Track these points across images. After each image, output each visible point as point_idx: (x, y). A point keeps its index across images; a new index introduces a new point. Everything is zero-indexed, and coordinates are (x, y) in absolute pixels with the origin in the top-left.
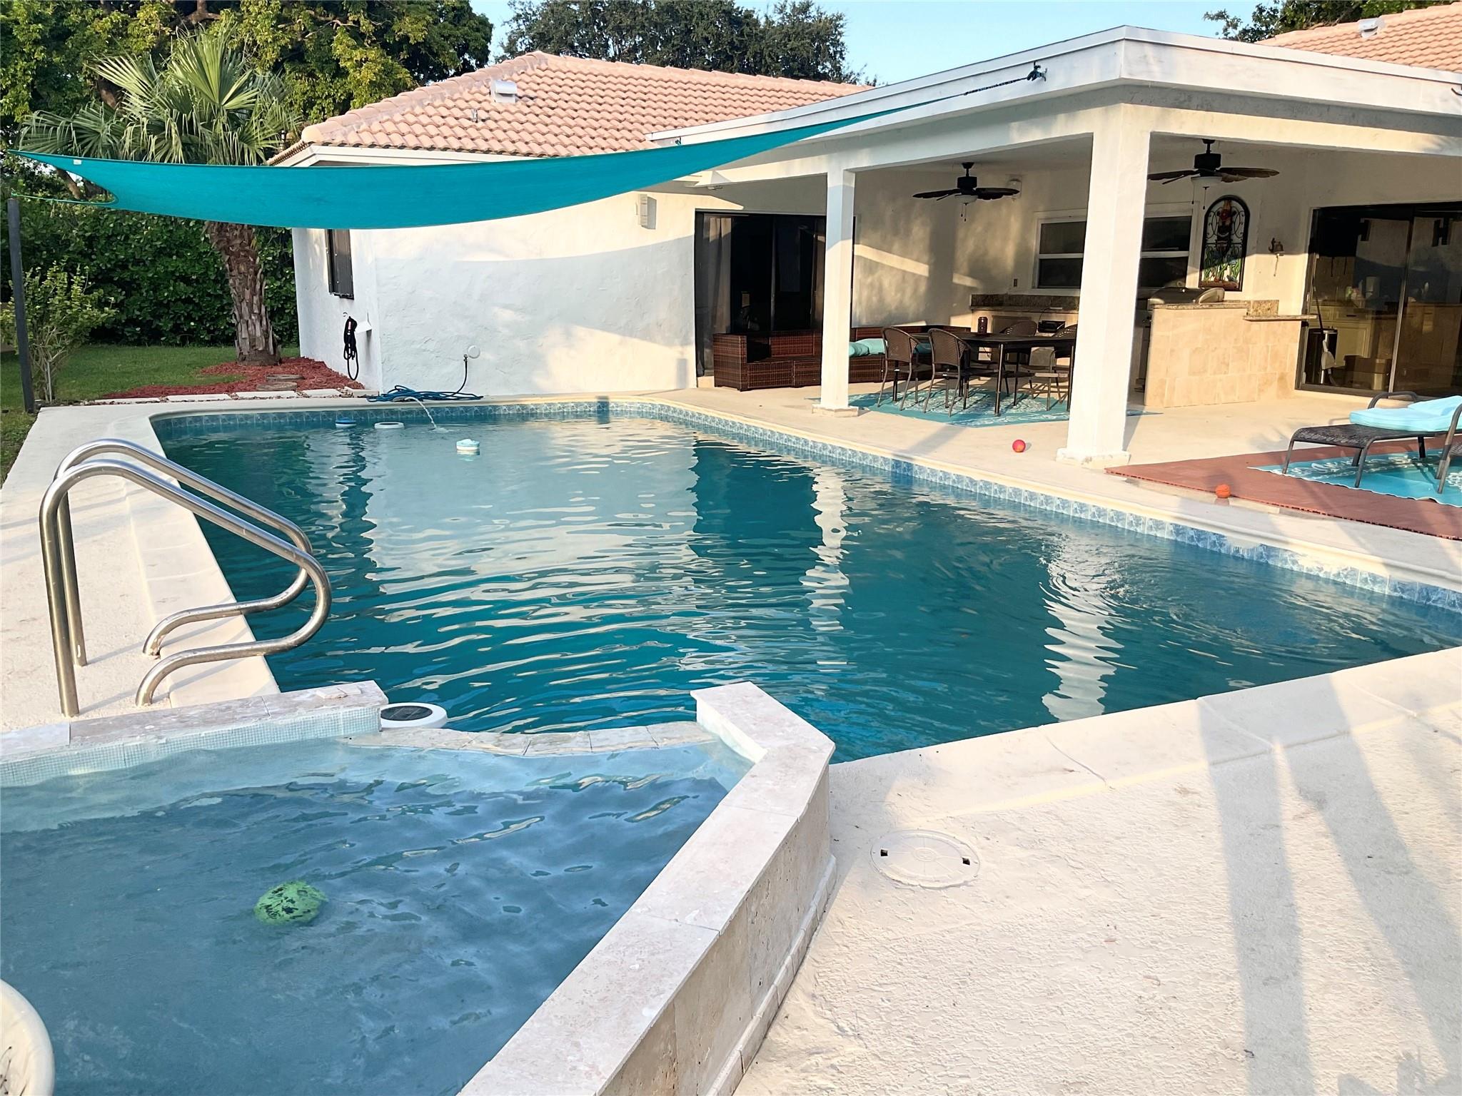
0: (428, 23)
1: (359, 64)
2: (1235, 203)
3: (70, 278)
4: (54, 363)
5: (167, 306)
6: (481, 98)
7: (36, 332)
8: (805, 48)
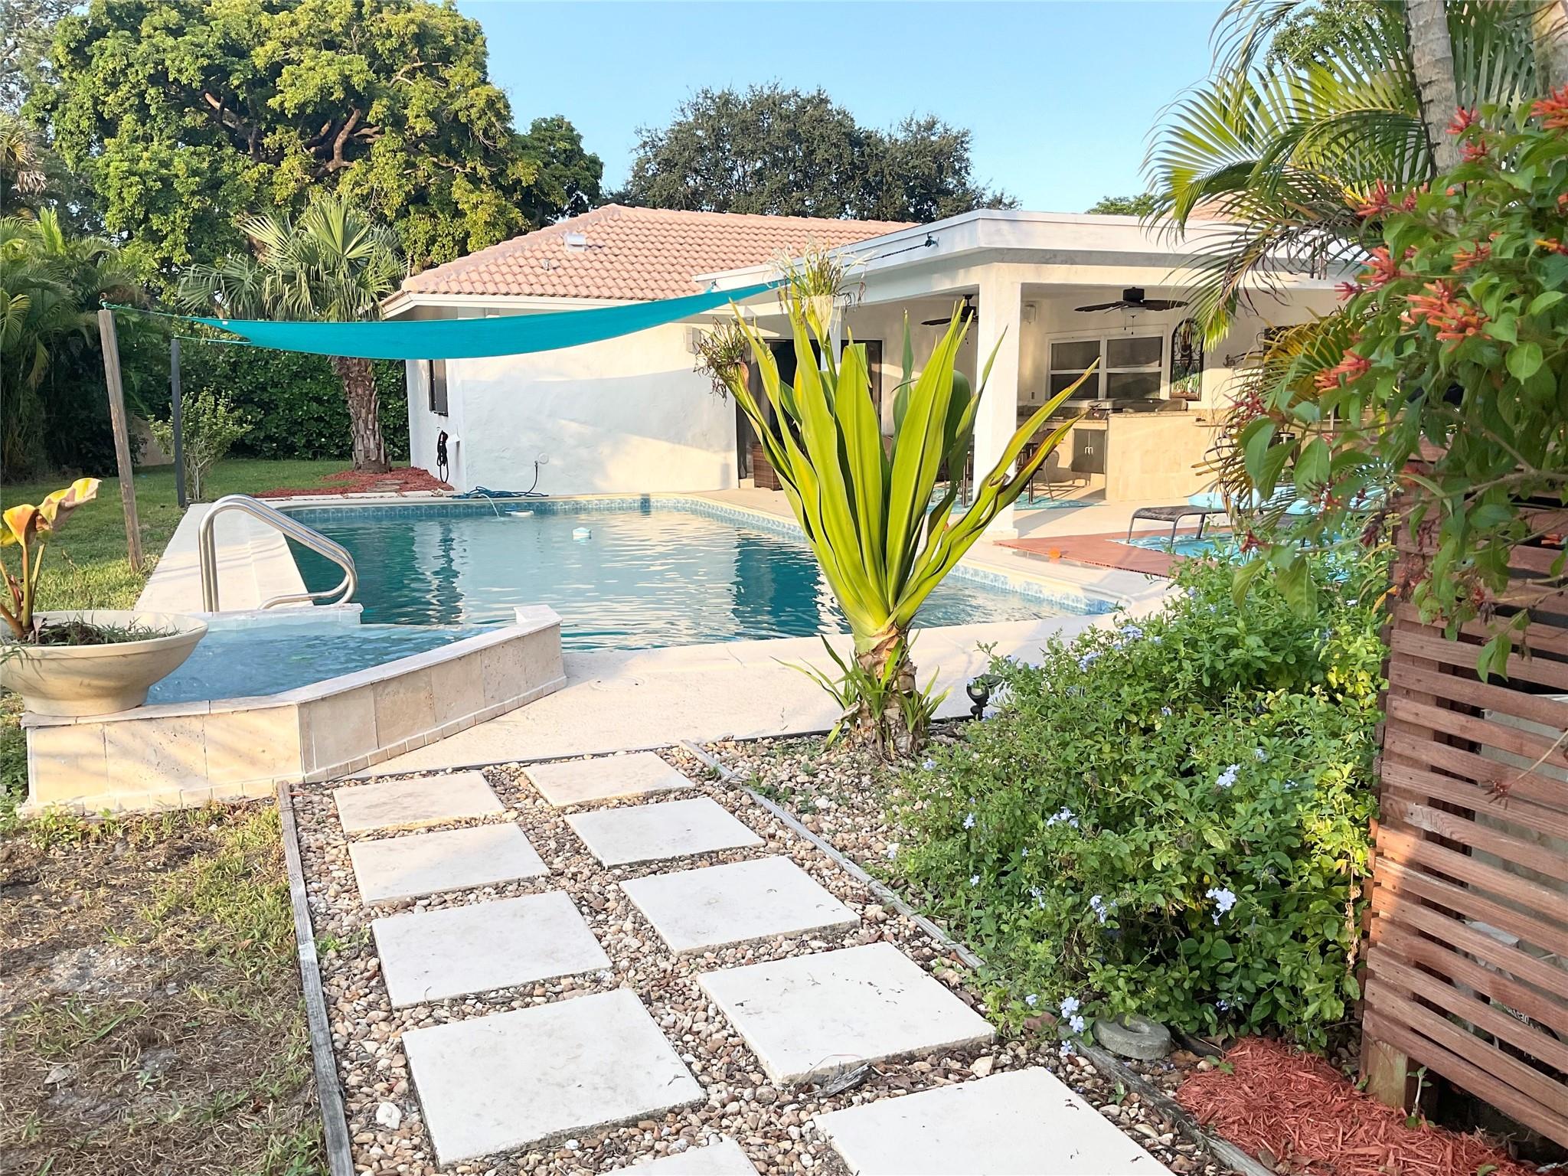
0: (539, 166)
1: (476, 206)
2: (1192, 325)
3: (216, 400)
4: (201, 470)
5: (301, 424)
6: (555, 248)
7: (189, 444)
8: (926, 166)
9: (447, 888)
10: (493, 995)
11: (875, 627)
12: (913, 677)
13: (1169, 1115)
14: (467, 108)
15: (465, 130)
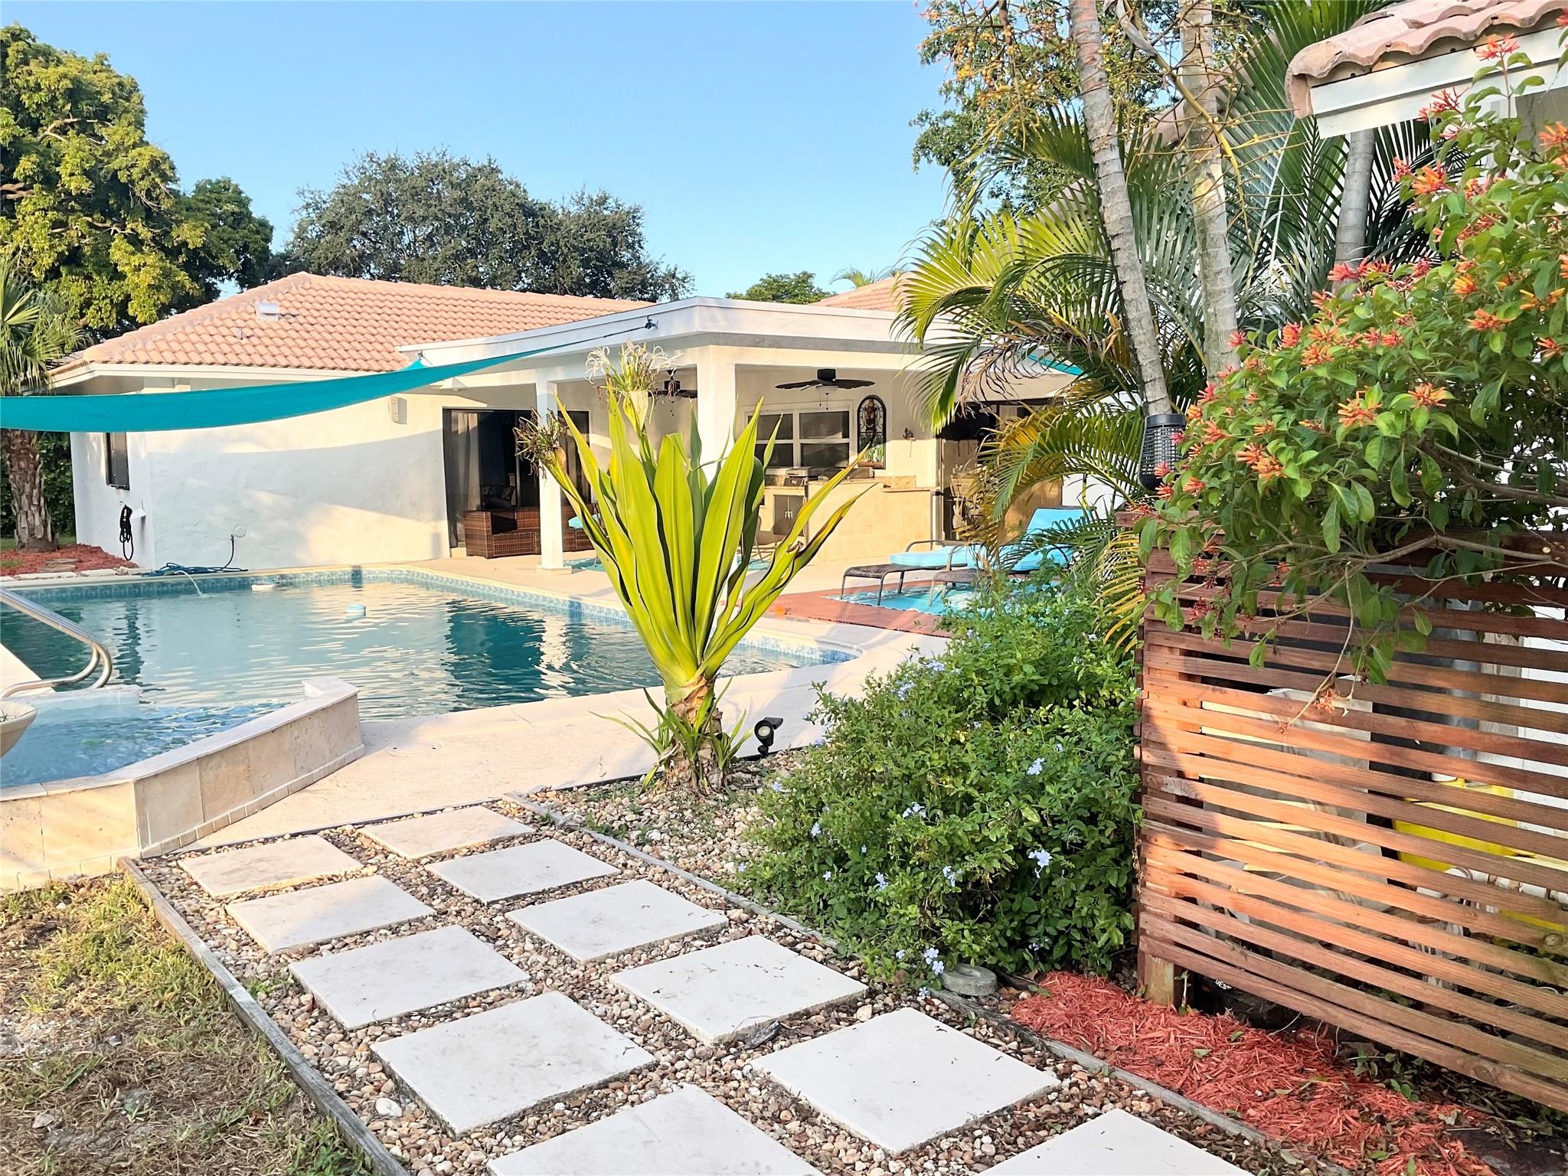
0: (206, 229)
2: (875, 402)
6: (246, 317)
8: (601, 239)
9: (345, 933)
10: (433, 1010)
11: (687, 679)
12: (719, 720)
13: (1011, 1030)
14: (128, 168)
15: (124, 191)
